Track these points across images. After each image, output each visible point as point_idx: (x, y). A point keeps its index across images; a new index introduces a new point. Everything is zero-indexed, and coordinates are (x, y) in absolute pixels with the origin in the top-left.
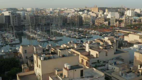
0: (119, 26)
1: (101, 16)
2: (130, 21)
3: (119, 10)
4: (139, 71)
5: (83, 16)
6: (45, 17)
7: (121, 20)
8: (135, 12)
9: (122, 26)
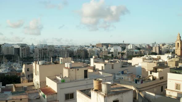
0: (122, 57)
1: (105, 50)
2: (131, 53)
3: (121, 45)
4: (149, 78)
5: (88, 50)
6: (53, 50)
7: (123, 53)
8: (136, 46)
9: (124, 58)
